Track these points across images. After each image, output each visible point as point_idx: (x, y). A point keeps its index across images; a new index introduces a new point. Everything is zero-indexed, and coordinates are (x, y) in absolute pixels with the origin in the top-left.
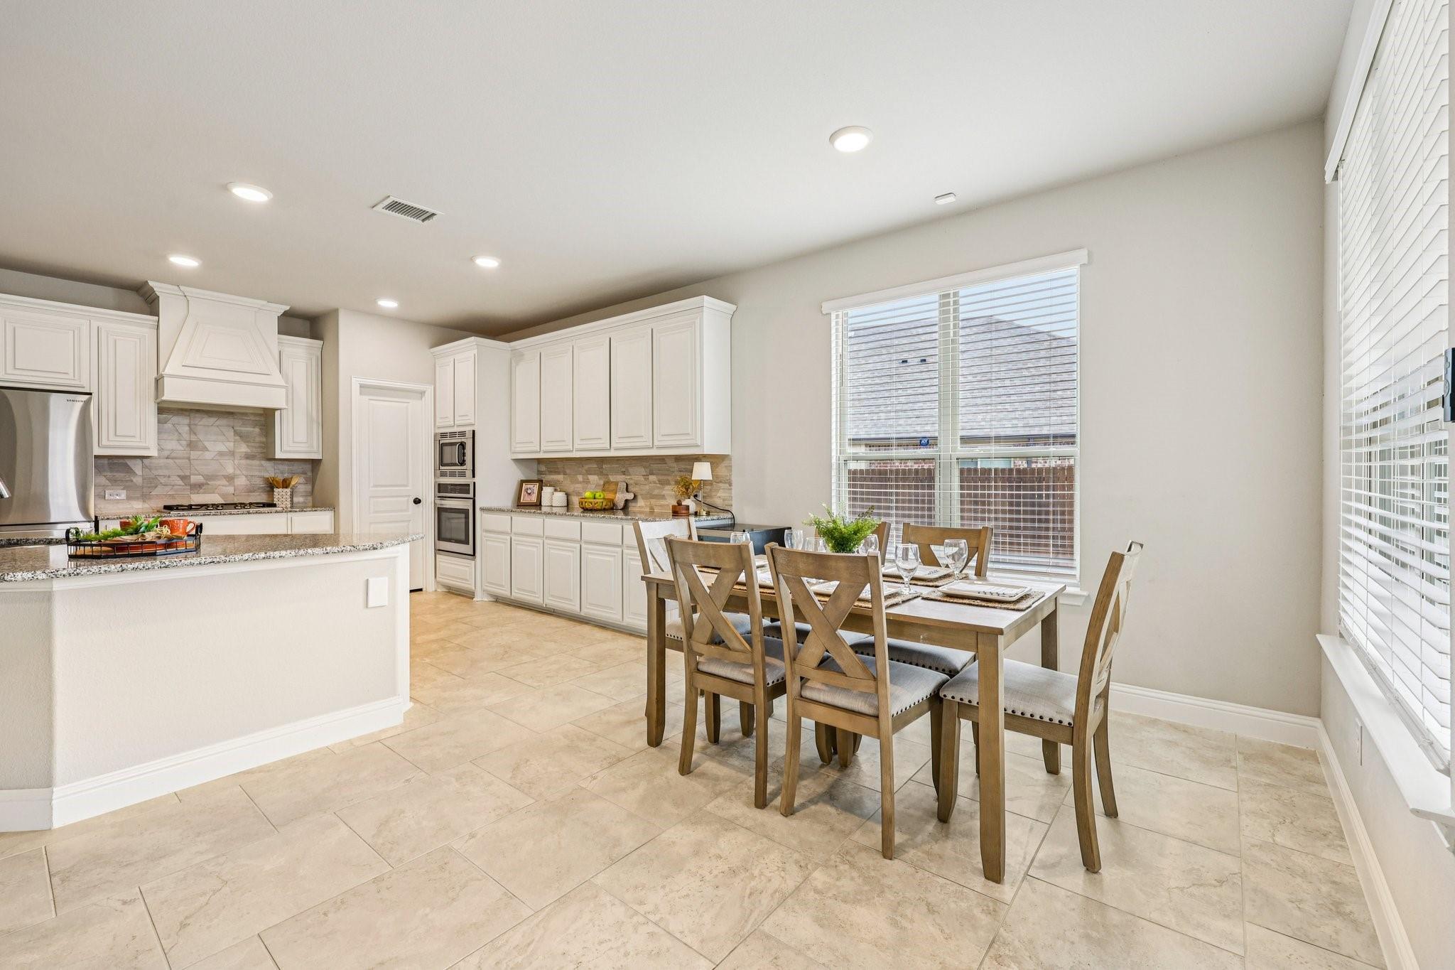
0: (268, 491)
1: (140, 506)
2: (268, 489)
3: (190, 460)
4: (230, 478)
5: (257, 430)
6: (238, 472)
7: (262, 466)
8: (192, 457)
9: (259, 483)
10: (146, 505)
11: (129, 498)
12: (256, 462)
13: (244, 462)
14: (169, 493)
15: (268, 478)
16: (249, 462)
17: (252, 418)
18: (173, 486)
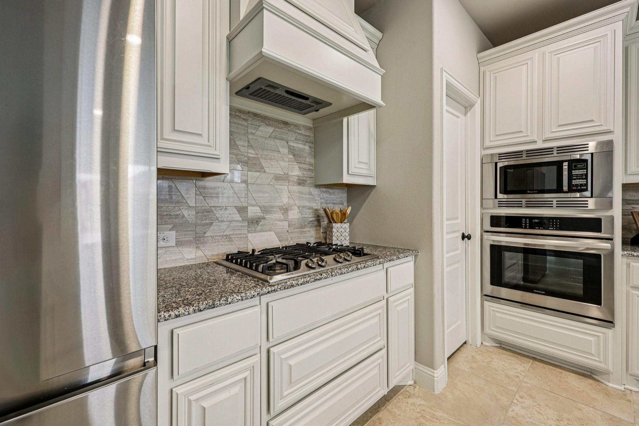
0: (316, 226)
1: (192, 256)
2: (316, 223)
3: (247, 185)
4: (285, 210)
5: (307, 147)
6: (292, 202)
7: (310, 194)
8: (249, 181)
9: (310, 217)
10: (200, 253)
11: (179, 243)
12: (305, 189)
13: (296, 188)
14: (225, 234)
15: (316, 210)
16: (300, 188)
17: (302, 132)
18: (231, 221)
